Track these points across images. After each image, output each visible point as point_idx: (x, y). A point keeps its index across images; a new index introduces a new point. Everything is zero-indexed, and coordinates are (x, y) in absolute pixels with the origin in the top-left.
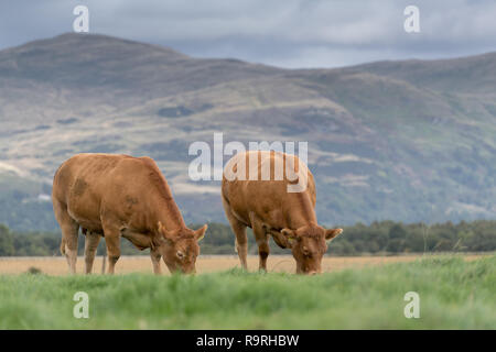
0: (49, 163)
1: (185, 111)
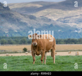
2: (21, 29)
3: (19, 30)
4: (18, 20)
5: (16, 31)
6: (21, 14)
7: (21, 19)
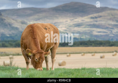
0: (68, 28)
1: (96, 18)
2: (13, 34)
3: (11, 34)
4: (10, 25)
5: (8, 36)
6: (13, 19)
7: (12, 24)
